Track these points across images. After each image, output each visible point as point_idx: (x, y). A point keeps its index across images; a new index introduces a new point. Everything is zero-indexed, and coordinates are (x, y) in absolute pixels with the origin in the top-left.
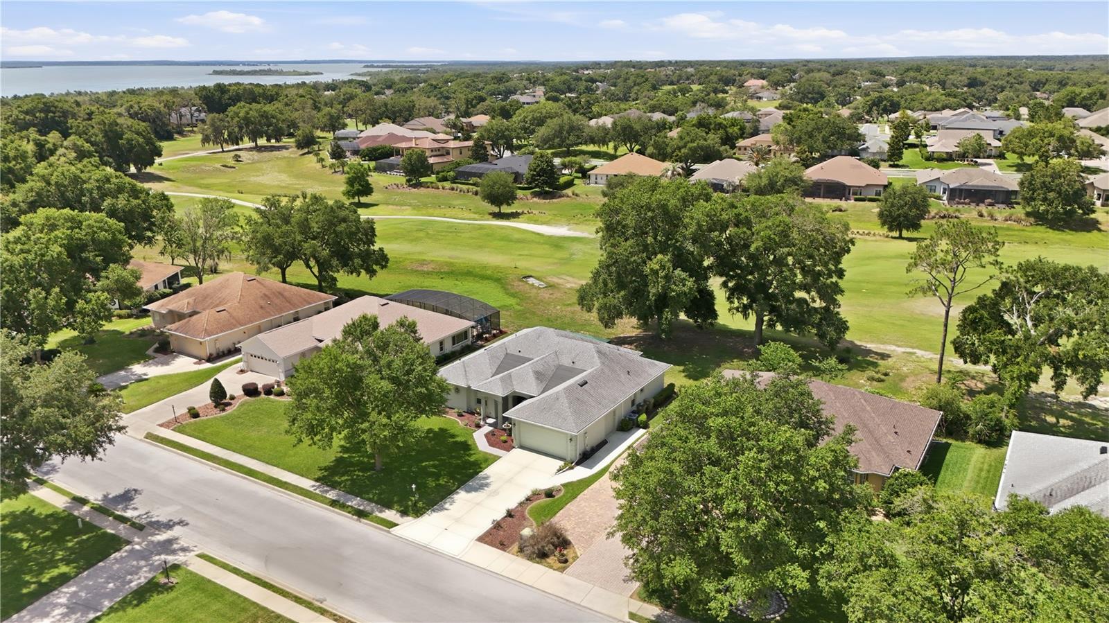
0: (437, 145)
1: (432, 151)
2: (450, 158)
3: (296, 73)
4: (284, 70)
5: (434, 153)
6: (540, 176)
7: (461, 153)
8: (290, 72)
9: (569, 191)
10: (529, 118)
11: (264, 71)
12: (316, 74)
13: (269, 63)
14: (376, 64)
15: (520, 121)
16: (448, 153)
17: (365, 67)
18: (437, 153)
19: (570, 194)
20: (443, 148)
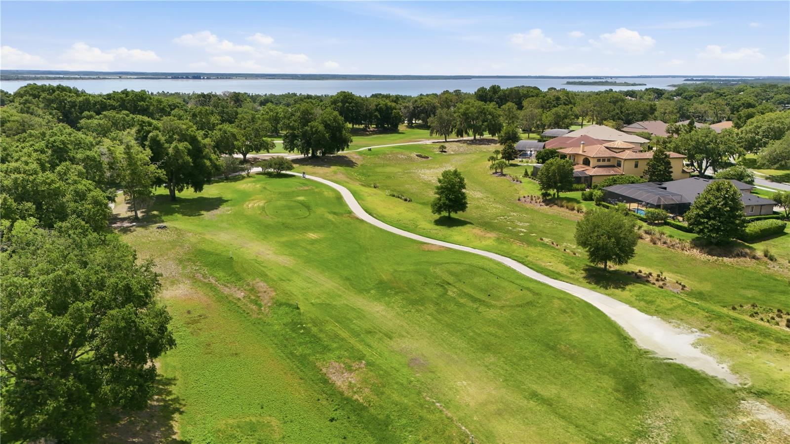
0: (608, 154)
1: (599, 160)
2: (620, 171)
3: (626, 84)
4: (617, 82)
5: (601, 163)
6: (710, 218)
7: (636, 166)
8: (622, 83)
9: (759, 248)
10: (763, 128)
11: (602, 82)
12: (640, 85)
13: (606, 77)
14: (695, 79)
15: (750, 132)
16: (619, 165)
17: (685, 80)
18: (606, 163)
19: (759, 254)
20: (614, 158)
